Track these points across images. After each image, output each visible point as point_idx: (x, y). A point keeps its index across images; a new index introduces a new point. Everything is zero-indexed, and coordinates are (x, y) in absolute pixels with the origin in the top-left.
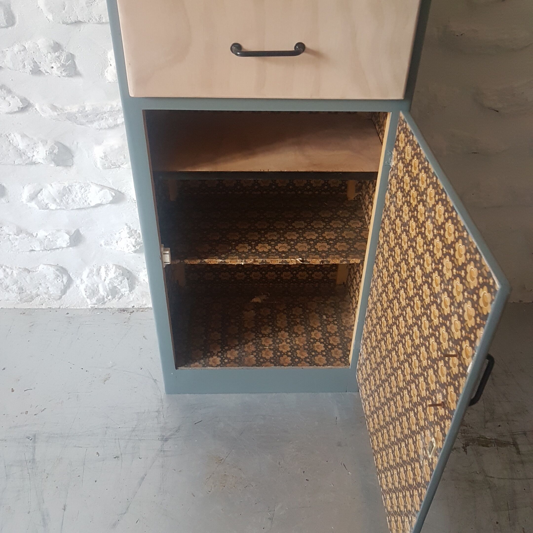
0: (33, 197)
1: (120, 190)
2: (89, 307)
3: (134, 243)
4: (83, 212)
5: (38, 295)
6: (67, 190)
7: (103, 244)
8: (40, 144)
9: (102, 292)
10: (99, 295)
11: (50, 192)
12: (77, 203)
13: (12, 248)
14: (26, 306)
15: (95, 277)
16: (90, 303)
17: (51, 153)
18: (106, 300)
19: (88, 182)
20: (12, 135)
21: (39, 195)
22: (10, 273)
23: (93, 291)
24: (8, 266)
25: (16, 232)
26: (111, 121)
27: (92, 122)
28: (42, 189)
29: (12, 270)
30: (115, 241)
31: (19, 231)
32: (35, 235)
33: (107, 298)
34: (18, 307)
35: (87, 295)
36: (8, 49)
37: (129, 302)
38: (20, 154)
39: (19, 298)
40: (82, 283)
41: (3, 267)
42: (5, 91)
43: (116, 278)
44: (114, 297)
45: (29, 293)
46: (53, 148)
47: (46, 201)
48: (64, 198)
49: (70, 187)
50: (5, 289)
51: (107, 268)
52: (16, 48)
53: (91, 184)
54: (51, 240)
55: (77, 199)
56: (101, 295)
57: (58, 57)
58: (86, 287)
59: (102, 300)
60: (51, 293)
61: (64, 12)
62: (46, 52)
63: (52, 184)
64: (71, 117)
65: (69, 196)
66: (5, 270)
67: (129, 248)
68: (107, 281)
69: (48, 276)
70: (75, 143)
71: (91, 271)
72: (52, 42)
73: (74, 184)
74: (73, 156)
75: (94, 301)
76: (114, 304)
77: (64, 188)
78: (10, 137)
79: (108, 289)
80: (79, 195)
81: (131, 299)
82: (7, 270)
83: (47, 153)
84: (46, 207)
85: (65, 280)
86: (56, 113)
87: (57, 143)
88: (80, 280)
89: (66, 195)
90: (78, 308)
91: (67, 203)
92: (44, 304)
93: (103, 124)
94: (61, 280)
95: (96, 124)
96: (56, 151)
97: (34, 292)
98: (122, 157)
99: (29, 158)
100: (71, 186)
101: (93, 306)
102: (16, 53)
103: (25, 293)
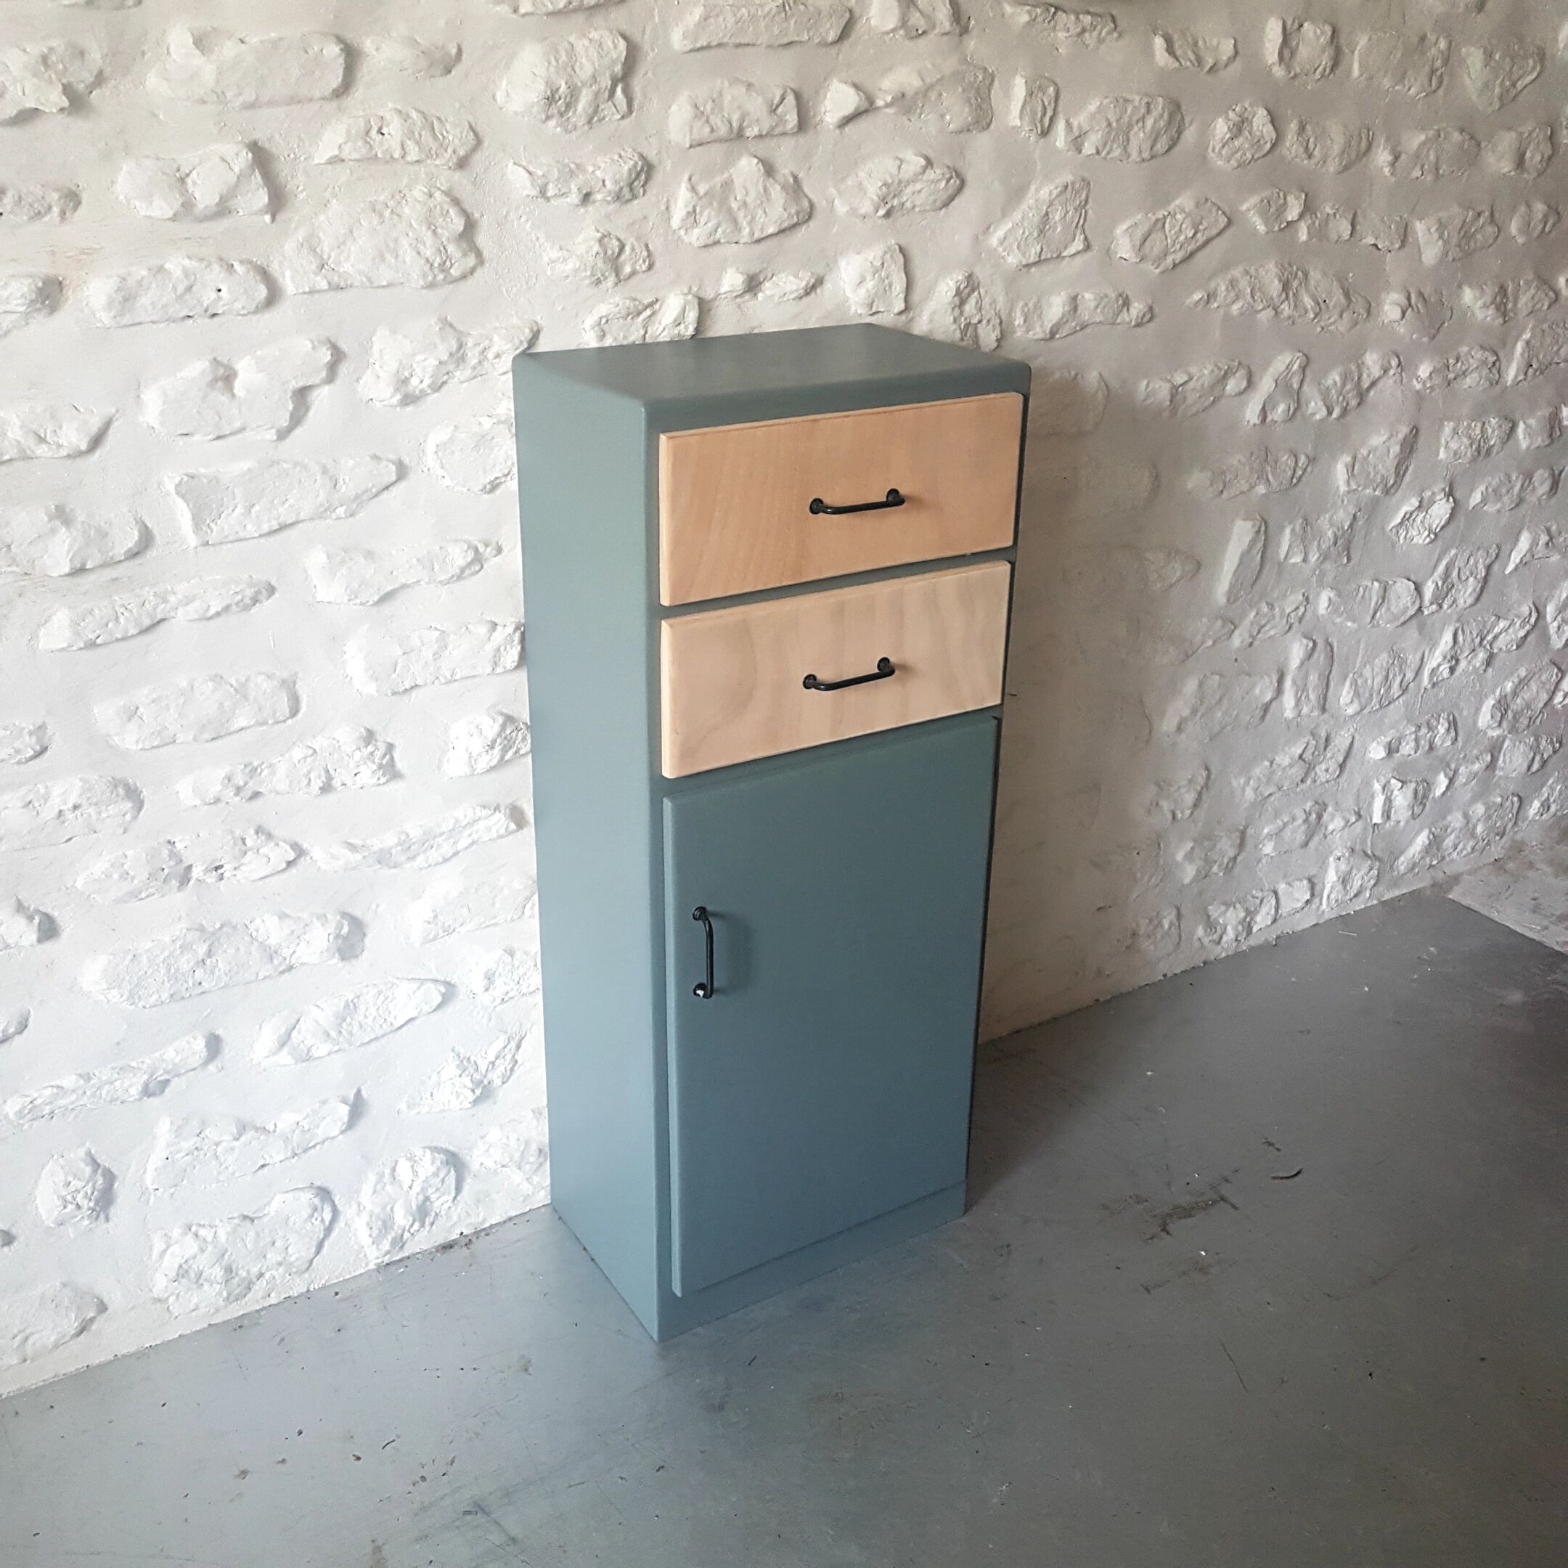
0: (284, 1042)
1: (448, 980)
2: (372, 1266)
3: (470, 1085)
4: (373, 1045)
5: (261, 1275)
6: (352, 1007)
7: (403, 1107)
8: (317, 924)
9: (401, 1219)
10: (396, 1228)
11: (317, 1022)
12: (369, 1029)
13: (219, 1173)
14: (236, 1311)
15: (388, 1188)
16: (374, 1256)
17: (337, 936)
18: (407, 1235)
19: (390, 979)
20: (258, 921)
21: (294, 1033)
22: (210, 1239)
23: (384, 1223)
24: (202, 1223)
25: (235, 1131)
26: (447, 849)
27: (414, 858)
28: (298, 1020)
29: (213, 1230)
30: (428, 1095)
31: (242, 1129)
32: (271, 1128)
33: (409, 1231)
34: (218, 1319)
35: (374, 1235)
36: (280, 758)
37: (453, 1225)
38: (271, 954)
39: (225, 1294)
40: (359, 1212)
41: (194, 1229)
42: (263, 838)
43: (436, 1175)
44: (423, 1225)
45: (244, 1274)
46: (340, 926)
47: (309, 1043)
48: (344, 1025)
49: (355, 1000)
50: (197, 1282)
51: (412, 1159)
52: (298, 753)
53: (396, 981)
54: (306, 1129)
55: (369, 1021)
56: (399, 1227)
57: (372, 753)
58: (371, 1217)
59: (399, 1242)
60: (293, 1259)
61: (394, 676)
62: (354, 748)
63: (319, 1003)
64: (383, 858)
65: (352, 1019)
66: (196, 1235)
67: (462, 1098)
68: (417, 1188)
69: (292, 1219)
70: (374, 906)
71: (381, 1175)
72: (363, 730)
73: (365, 990)
74: (364, 935)
75: (386, 1245)
76: (423, 1241)
77: (347, 1005)
78: (252, 927)
79: (414, 1208)
80: (373, 1011)
81: (455, 1218)
82: (202, 1232)
83: (331, 937)
84: (308, 1058)
85: (327, 1216)
86: (359, 856)
87: (344, 915)
88: (355, 1206)
89: (348, 1020)
90: (348, 1277)
91: (351, 1034)
92: (272, 1295)
93: (434, 856)
94: (319, 1219)
95: (420, 860)
96: (345, 930)
97: (255, 1270)
98: (465, 911)
99: (285, 959)
100: (358, 997)
101: (380, 1261)
102: (296, 762)
103: (237, 1279)
